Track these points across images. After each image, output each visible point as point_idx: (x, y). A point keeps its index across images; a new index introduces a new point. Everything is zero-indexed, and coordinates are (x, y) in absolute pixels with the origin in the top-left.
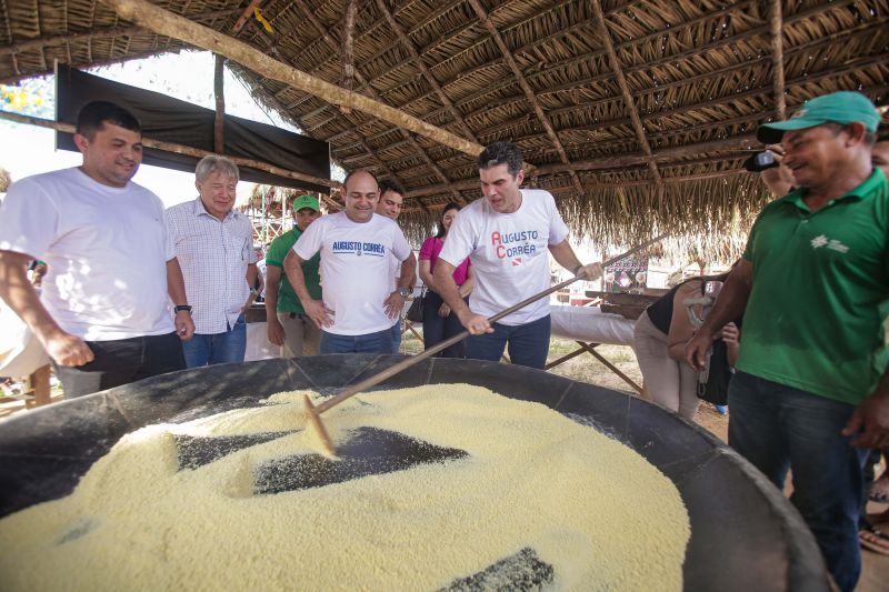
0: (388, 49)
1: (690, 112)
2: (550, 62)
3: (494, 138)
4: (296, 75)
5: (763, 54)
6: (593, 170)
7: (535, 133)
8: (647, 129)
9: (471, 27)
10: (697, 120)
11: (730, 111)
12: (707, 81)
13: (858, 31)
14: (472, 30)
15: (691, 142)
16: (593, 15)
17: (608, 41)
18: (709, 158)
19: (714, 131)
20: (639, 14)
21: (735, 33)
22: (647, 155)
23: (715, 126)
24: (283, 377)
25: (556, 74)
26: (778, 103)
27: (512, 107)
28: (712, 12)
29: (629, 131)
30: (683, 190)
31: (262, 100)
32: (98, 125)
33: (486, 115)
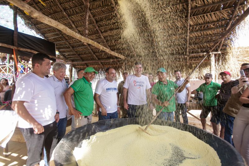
24: (92, 129)
26: (187, 49)
32: (43, 60)
33: (115, 42)
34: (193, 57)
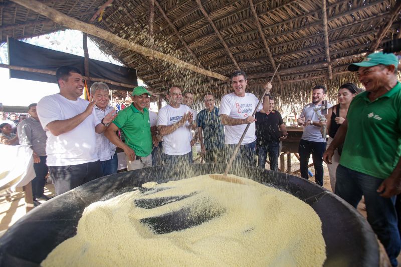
0: (163, 29)
1: (293, 55)
2: (235, 34)
4: (131, 44)
5: (320, 32)
6: (253, 79)
7: (228, 63)
8: (275, 61)
9: (201, 20)
10: (295, 58)
11: (308, 54)
12: (299, 43)
13: (354, 24)
15: (293, 67)
16: (253, 16)
17: (259, 26)
18: (301, 73)
19: (302, 62)
20: (271, 16)
21: (309, 24)
23: (303, 60)
25: (237, 39)
26: (326, 51)
27: (219, 53)
29: (268, 62)
30: (290, 86)
31: (104, 51)
32: (68, 74)
33: (208, 56)
34: (341, 65)
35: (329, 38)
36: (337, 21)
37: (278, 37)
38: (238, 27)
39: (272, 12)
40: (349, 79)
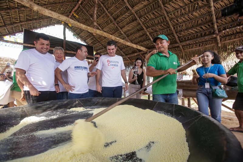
0: (107, 20)
1: (190, 31)
2: (150, 20)
3: (136, 42)
4: (81, 25)
5: (209, 12)
7: (147, 40)
8: (178, 36)
9: (128, 12)
10: (192, 33)
11: (201, 29)
14: (128, 13)
15: (191, 39)
16: (160, 6)
17: (165, 12)
18: (196, 43)
19: (197, 35)
20: (173, 5)
21: (200, 7)
22: (179, 43)
23: (197, 34)
24: (75, 104)
25: (152, 23)
26: (215, 26)
27: (141, 33)
28: (193, 2)
29: (173, 37)
30: (190, 53)
31: (76, 37)
32: (38, 39)
33: (134, 36)
34: (226, 36)
35: (215, 16)
36: (221, 3)
37: (178, 19)
38: (151, 15)
39: (173, 2)
40: (234, 46)
